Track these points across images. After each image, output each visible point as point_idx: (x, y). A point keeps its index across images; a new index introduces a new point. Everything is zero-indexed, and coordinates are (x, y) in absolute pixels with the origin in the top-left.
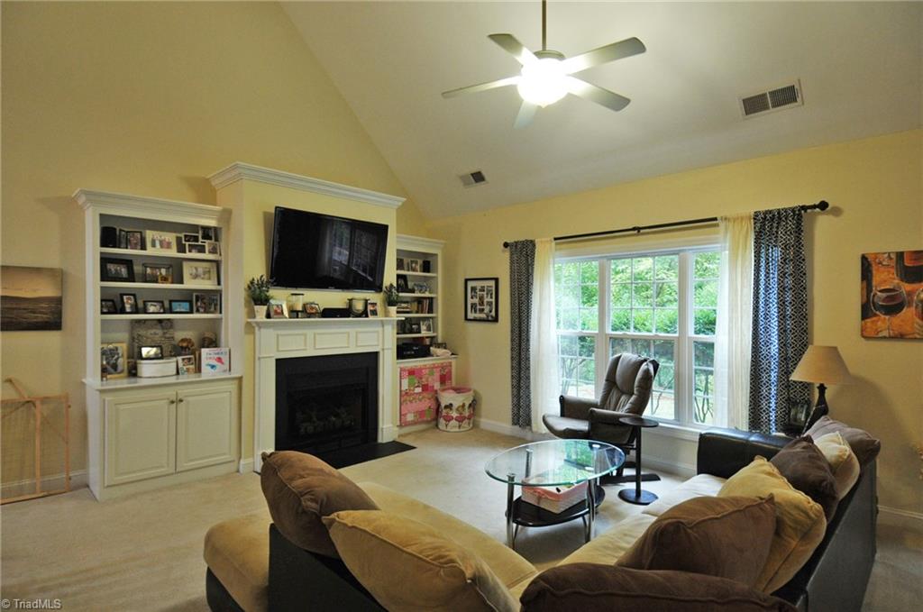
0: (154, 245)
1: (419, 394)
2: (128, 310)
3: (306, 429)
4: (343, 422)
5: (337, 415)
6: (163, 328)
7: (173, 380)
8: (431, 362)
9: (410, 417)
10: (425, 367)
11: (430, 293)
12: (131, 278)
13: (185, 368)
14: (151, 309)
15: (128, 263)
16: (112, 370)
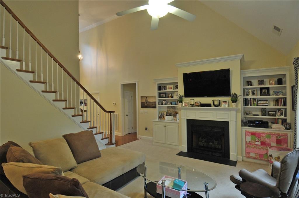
0: (168, 89)
1: (259, 145)
2: (164, 104)
3: (200, 144)
4: (215, 146)
5: (213, 143)
6: (172, 109)
7: (171, 121)
8: (270, 131)
9: (252, 155)
10: (264, 133)
11: (283, 95)
12: (165, 97)
13: (174, 119)
14: (168, 104)
15: (165, 93)
16: (163, 118)
